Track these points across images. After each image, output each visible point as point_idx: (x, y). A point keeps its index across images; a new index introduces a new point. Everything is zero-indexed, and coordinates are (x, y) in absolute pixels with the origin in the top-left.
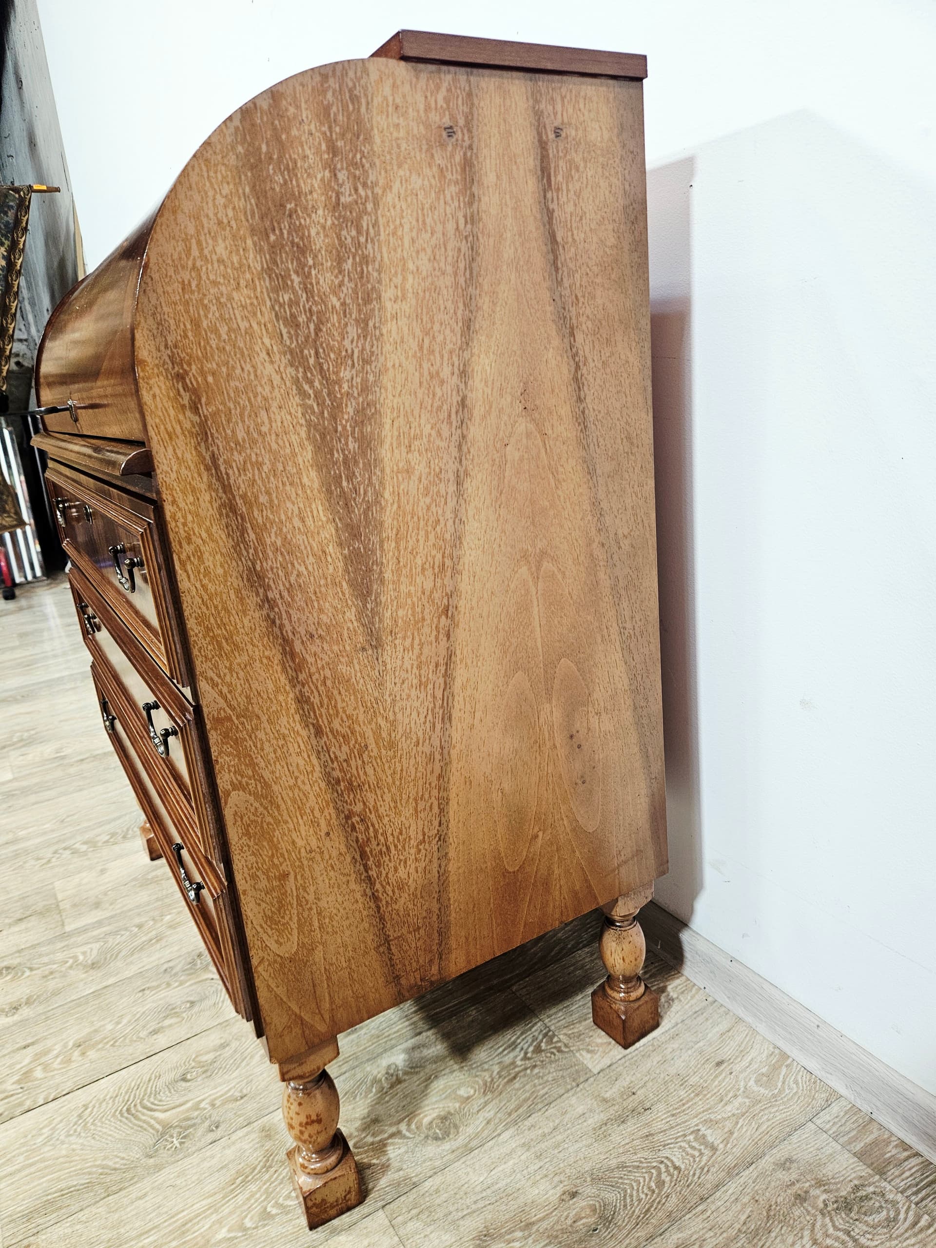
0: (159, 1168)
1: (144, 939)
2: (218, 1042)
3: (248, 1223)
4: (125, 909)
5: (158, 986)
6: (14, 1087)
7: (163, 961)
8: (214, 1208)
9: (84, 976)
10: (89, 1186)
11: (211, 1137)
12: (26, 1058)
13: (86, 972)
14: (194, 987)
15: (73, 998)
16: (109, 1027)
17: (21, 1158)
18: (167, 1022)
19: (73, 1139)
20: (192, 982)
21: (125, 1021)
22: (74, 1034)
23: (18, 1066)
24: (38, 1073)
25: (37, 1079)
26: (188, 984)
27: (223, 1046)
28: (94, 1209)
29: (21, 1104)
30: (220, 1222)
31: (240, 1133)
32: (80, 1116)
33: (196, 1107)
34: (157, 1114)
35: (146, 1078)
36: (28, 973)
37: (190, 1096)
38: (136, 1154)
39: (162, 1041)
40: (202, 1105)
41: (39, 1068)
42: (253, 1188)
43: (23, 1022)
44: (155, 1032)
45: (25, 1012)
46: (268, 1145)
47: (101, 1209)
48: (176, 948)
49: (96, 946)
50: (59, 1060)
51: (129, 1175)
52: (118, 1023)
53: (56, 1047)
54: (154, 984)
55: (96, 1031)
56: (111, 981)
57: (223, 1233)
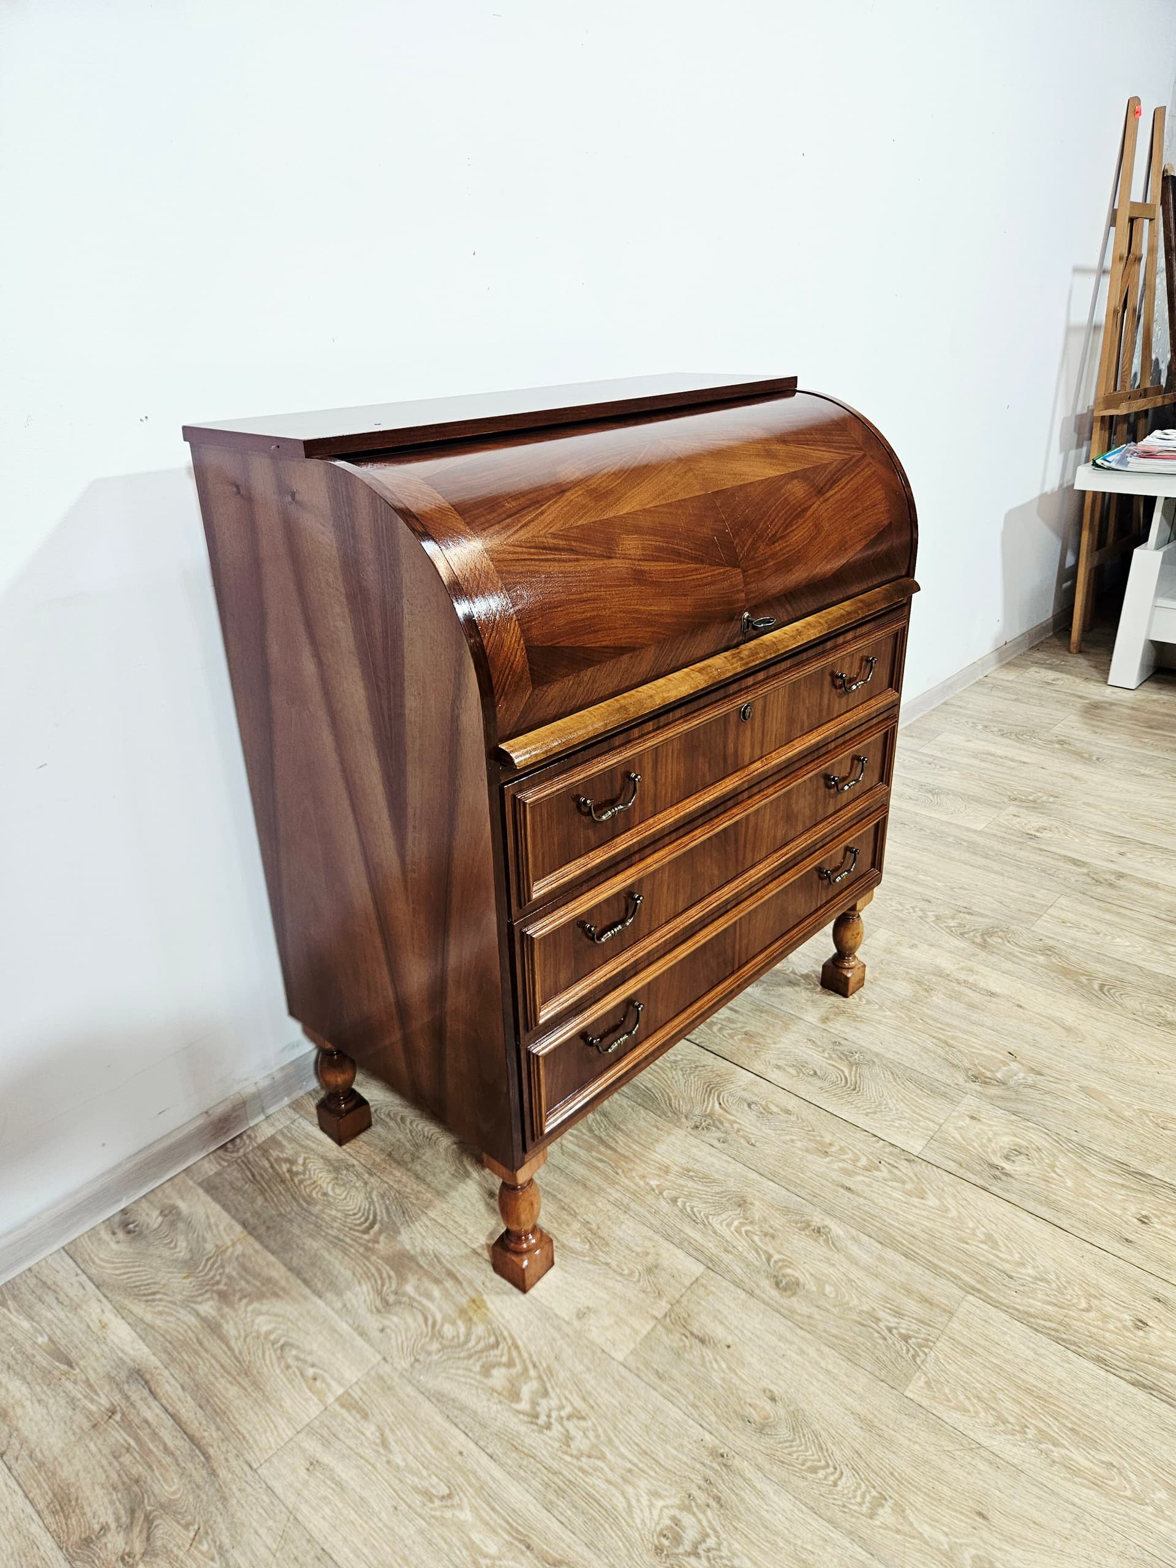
0: (877, 1055)
1: (690, 1184)
2: (777, 1071)
3: (877, 1007)
4: (651, 1233)
5: (744, 1137)
6: (883, 1168)
7: (713, 1151)
8: (880, 1022)
9: (757, 1203)
10: (909, 1079)
11: (843, 1042)
12: (857, 1181)
13: (752, 1204)
14: (734, 1112)
15: (784, 1191)
16: (799, 1144)
17: (921, 1124)
18: (774, 1109)
19: (891, 1106)
20: (729, 1116)
21: (788, 1137)
22: (819, 1164)
23: (867, 1180)
24: (863, 1161)
25: (868, 1159)
26: (732, 1118)
27: (778, 1067)
28: (919, 1069)
29: (891, 1153)
30: (884, 1017)
31: (833, 1031)
32: (875, 1113)
33: (830, 1058)
34: (847, 1074)
35: (826, 1095)
36: (776, 1257)
37: (824, 1064)
38: (877, 1070)
39: (792, 1103)
40: (827, 1055)
41: (859, 1165)
42: (858, 1013)
43: (829, 1212)
44: (788, 1112)
45: (817, 1218)
46: (832, 1016)
47: (917, 1067)
48: (694, 1150)
49: (715, 1221)
50: (844, 1157)
51: (891, 1065)
52: (792, 1141)
53: (836, 1167)
54: (742, 1141)
55: (807, 1151)
56: (753, 1175)
57: (888, 1013)
